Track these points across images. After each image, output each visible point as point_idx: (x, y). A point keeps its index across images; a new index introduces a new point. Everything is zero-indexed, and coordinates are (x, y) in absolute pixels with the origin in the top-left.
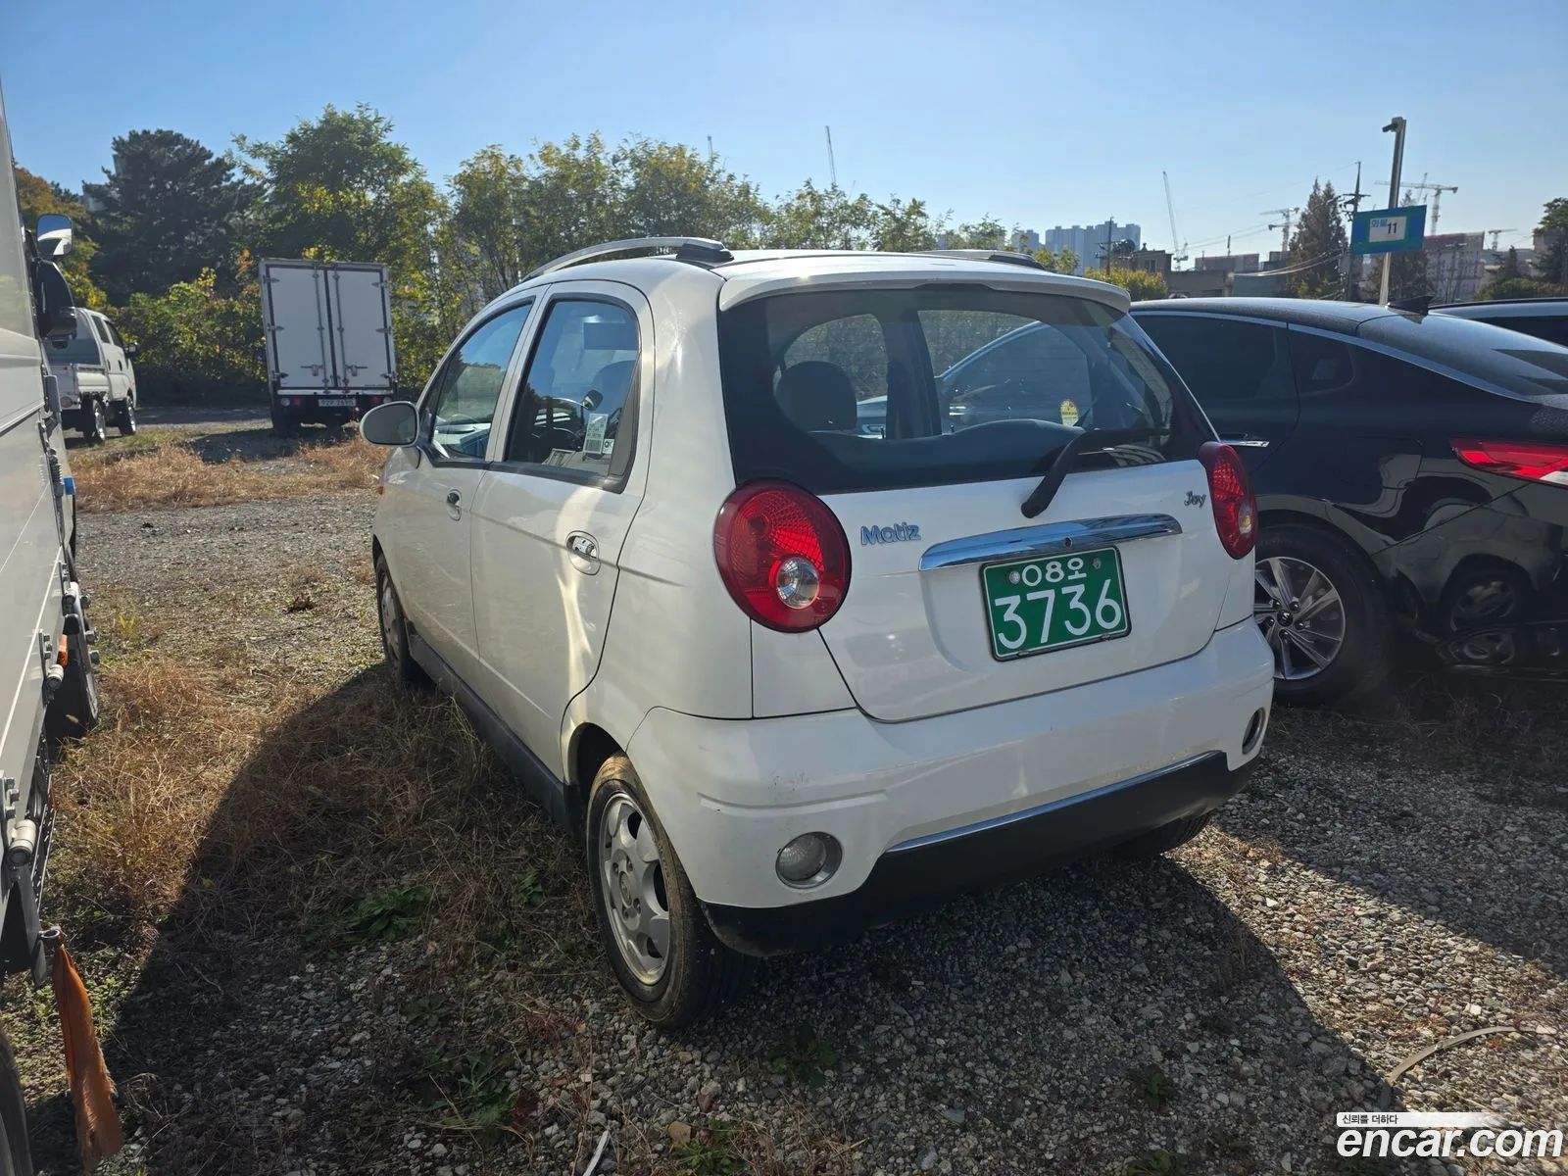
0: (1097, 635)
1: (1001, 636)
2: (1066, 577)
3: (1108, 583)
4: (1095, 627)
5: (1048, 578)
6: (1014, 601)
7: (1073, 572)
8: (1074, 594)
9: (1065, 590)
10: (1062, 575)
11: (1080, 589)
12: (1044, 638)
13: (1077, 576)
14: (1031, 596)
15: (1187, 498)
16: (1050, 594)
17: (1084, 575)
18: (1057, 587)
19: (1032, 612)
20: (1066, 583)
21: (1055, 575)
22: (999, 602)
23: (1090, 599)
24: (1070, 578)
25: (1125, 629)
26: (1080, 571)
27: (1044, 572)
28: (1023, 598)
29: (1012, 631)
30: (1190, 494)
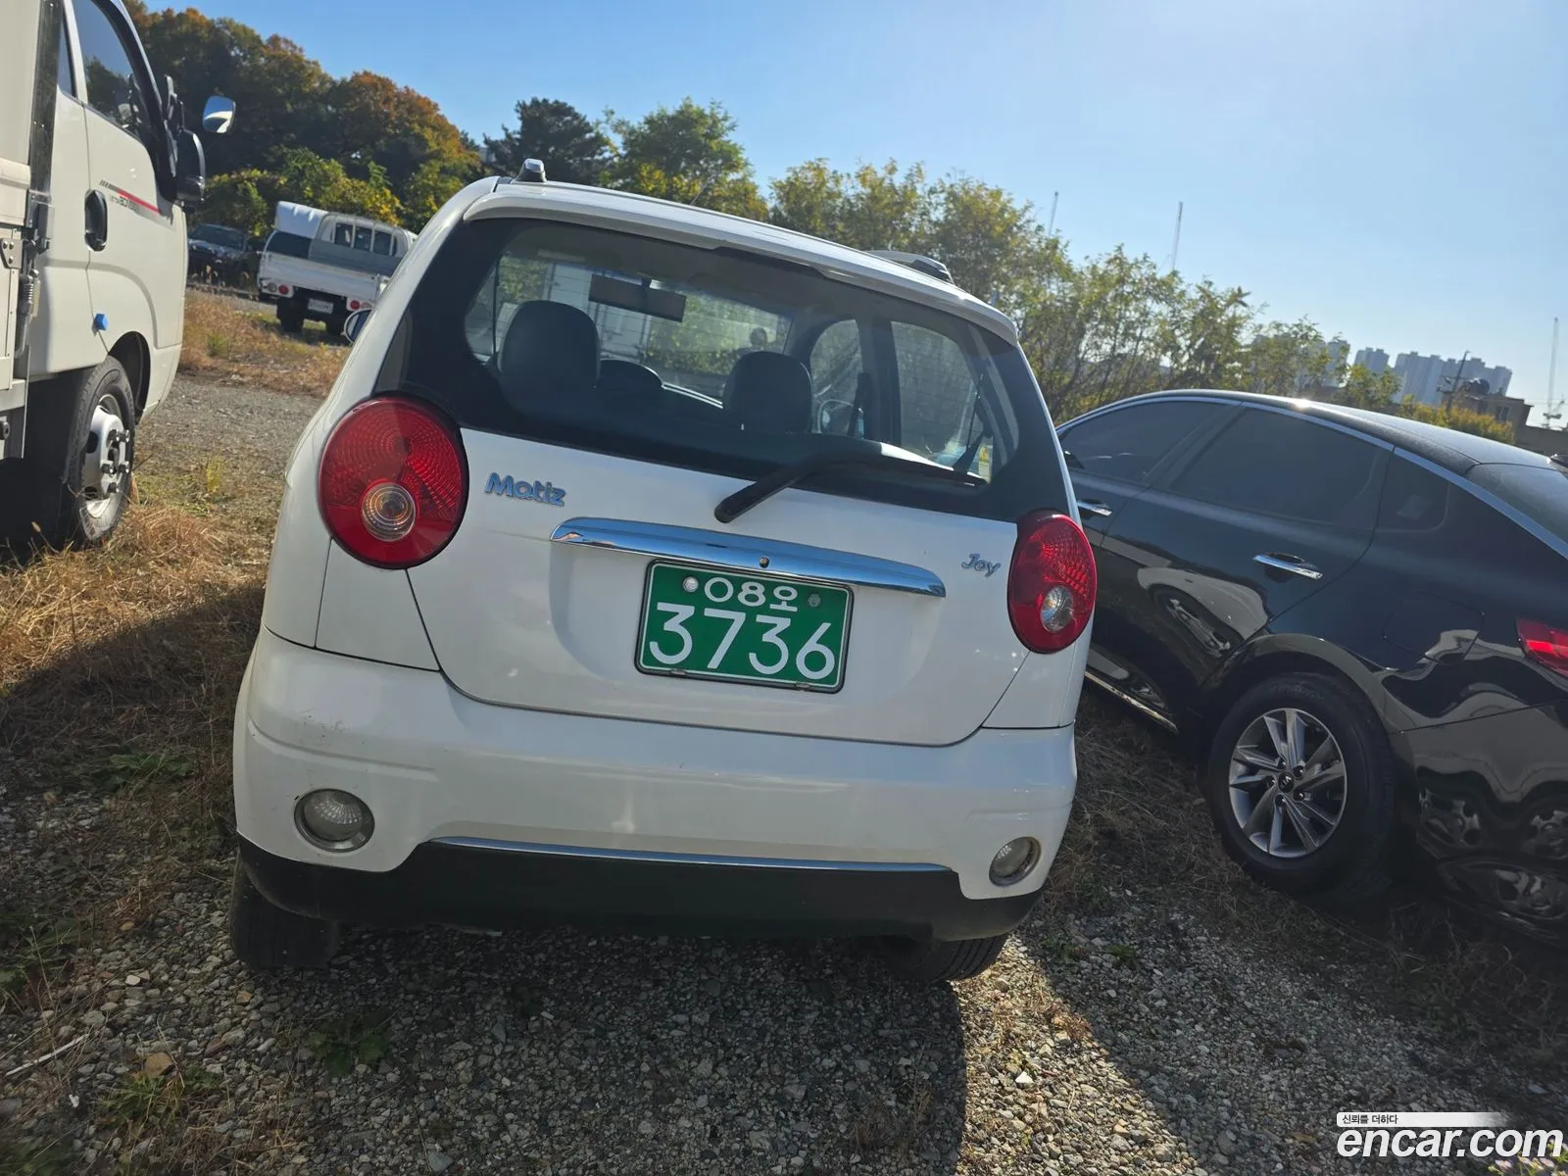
0: (791, 680)
1: (654, 646)
2: (766, 604)
3: (825, 626)
4: (790, 670)
5: (741, 598)
6: (686, 611)
7: (779, 602)
8: (774, 625)
9: (760, 619)
10: (762, 600)
11: (784, 623)
12: (714, 663)
13: (784, 607)
14: (709, 612)
15: (969, 560)
16: (739, 618)
17: (794, 609)
18: (751, 613)
19: (707, 633)
20: (764, 610)
21: (752, 598)
22: (662, 606)
23: (794, 638)
24: (773, 606)
25: (834, 685)
26: (790, 603)
27: (738, 590)
28: (699, 612)
29: (672, 644)
30: (974, 557)
